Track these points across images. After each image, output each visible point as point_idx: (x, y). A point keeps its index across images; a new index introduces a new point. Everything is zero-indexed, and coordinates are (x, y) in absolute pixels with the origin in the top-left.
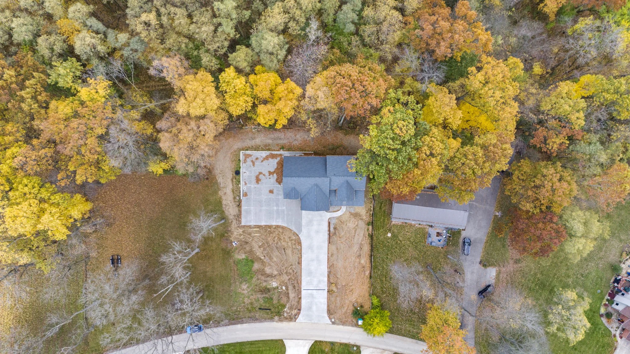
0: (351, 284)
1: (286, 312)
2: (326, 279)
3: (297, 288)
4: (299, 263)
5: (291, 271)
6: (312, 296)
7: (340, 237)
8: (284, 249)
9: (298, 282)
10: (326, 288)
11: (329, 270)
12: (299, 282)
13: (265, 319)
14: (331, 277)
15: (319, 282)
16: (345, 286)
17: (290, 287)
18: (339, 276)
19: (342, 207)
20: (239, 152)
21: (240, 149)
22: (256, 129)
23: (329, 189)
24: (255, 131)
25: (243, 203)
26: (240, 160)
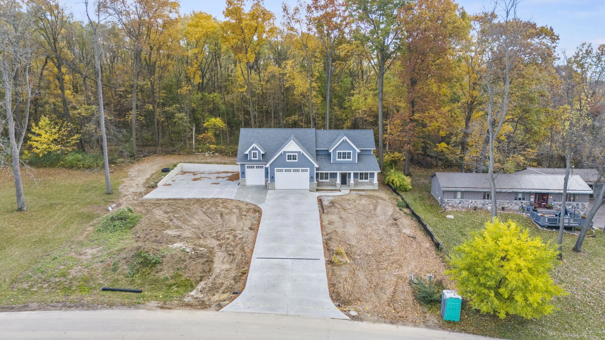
0: (388, 253)
1: (192, 296)
2: (320, 247)
4: (252, 229)
5: (229, 236)
6: (281, 266)
7: (345, 210)
8: (221, 214)
9: (243, 250)
10: (322, 258)
11: (326, 237)
12: (247, 250)
14: (333, 244)
15: (303, 249)
16: (373, 255)
17: (220, 254)
18: (353, 243)
19: (342, 190)
20: (178, 163)
21: (181, 162)
22: (211, 155)
23: (316, 148)
24: (208, 156)
25: (159, 188)
26: (175, 166)
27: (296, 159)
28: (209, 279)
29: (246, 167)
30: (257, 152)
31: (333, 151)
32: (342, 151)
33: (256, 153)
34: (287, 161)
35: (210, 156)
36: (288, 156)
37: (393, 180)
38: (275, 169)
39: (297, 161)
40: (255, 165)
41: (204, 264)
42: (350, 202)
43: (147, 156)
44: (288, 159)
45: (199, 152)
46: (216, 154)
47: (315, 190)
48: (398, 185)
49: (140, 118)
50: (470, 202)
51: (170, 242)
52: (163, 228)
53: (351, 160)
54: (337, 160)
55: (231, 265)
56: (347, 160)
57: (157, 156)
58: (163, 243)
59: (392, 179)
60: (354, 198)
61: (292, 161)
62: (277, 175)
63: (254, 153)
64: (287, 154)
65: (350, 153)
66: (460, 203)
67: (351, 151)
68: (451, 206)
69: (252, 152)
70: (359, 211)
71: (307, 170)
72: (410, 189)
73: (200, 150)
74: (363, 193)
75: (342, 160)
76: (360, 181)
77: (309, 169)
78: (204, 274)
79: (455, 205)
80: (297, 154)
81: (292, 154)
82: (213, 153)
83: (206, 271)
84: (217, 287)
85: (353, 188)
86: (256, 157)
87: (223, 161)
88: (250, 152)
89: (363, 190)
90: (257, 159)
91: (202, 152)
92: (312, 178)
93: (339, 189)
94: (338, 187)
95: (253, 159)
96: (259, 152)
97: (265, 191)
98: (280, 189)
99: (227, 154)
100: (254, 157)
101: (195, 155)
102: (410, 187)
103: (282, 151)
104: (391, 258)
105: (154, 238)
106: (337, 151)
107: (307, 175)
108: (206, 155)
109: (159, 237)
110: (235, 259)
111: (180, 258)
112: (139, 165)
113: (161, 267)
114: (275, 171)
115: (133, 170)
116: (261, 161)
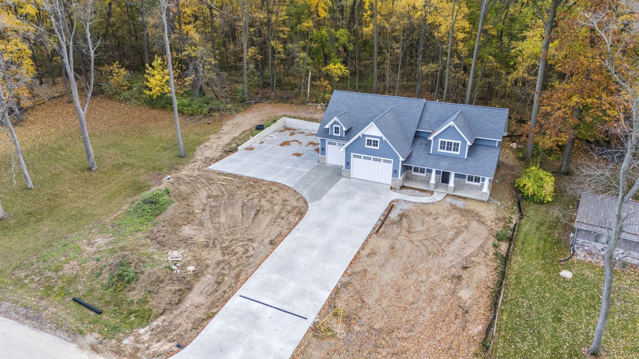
0: (403, 333)
1: (138, 336)
2: (325, 295)
3: (223, 287)
4: (271, 243)
5: (240, 250)
6: (255, 318)
7: (409, 232)
8: (258, 211)
9: (237, 277)
10: (312, 317)
11: (346, 279)
12: (242, 277)
13: (59, 327)
14: (344, 295)
15: (302, 294)
16: (380, 331)
17: (208, 278)
18: (370, 300)
19: (435, 194)
20: (281, 117)
21: (285, 116)
22: (323, 108)
23: (417, 129)
24: (320, 109)
25: (237, 153)
26: (275, 121)
27: (377, 146)
28: (172, 314)
29: (327, 143)
30: (339, 126)
31: (435, 138)
32: (447, 140)
33: (338, 128)
34: (366, 146)
35: (322, 109)
36: (368, 140)
37: (525, 185)
38: (352, 154)
39: (378, 148)
40: (336, 143)
41: (175, 293)
42: (427, 219)
43: (258, 103)
44: (368, 144)
45: (313, 103)
47: (399, 188)
48: (530, 194)
49: (258, 57)
50: (621, 252)
51: (174, 246)
52: (184, 223)
53: (458, 153)
54: (439, 150)
55: (207, 298)
56: (452, 152)
57: (269, 103)
58: (167, 247)
59: (524, 183)
60: (440, 212)
61: (372, 147)
62: (355, 161)
63: (336, 128)
64: (367, 138)
65: (458, 144)
66: (603, 249)
67: (460, 142)
68: (586, 251)
69: (334, 126)
70: (426, 239)
71: (391, 161)
72: (548, 202)
73: (314, 100)
74: (460, 203)
75: (445, 151)
76: (467, 182)
77: (392, 160)
78: (168, 307)
79: (594, 252)
80: (378, 140)
81: (373, 139)
83: (173, 303)
84: (170, 330)
85: (452, 193)
86: (338, 133)
88: (332, 126)
89: (465, 198)
90: (339, 135)
91: (316, 102)
92: (395, 172)
93: (432, 190)
94: (432, 188)
95: (334, 134)
96: (342, 127)
97: (339, 177)
98: (356, 179)
100: (335, 133)
101: (307, 105)
102: (550, 199)
103: (360, 134)
104: (399, 344)
105: (161, 238)
106: (440, 140)
107: (389, 167)
108: (318, 107)
109: (166, 238)
110: (217, 291)
111: (158, 278)
112: (242, 115)
113: (135, 286)
114: (352, 156)
115: (231, 122)
116: (343, 138)
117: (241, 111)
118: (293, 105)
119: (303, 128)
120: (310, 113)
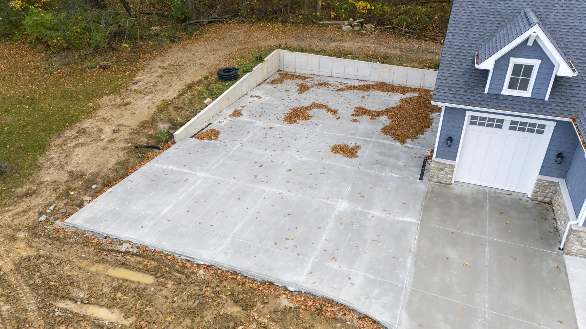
20: (271, 49)
21: (279, 47)
22: (357, 28)
24: (349, 32)
25: (171, 152)
26: (260, 59)
29: (467, 120)
30: (536, 63)
33: (530, 68)
35: (353, 31)
40: (508, 120)
43: (215, 22)
45: (329, 19)
46: (368, 26)
57: (238, 23)
63: (517, 68)
69: (514, 61)
73: (333, 14)
82: (362, 23)
86: (524, 88)
87: (382, 50)
88: (501, 61)
90: (527, 94)
91: (336, 18)
95: (506, 91)
96: (548, 66)
99: (394, 28)
100: (512, 87)
101: (319, 25)
108: (344, 28)
112: (185, 47)
115: (158, 64)
116: (544, 103)
117: (180, 39)
118: (289, 26)
119: (322, 74)
120: (332, 40)
